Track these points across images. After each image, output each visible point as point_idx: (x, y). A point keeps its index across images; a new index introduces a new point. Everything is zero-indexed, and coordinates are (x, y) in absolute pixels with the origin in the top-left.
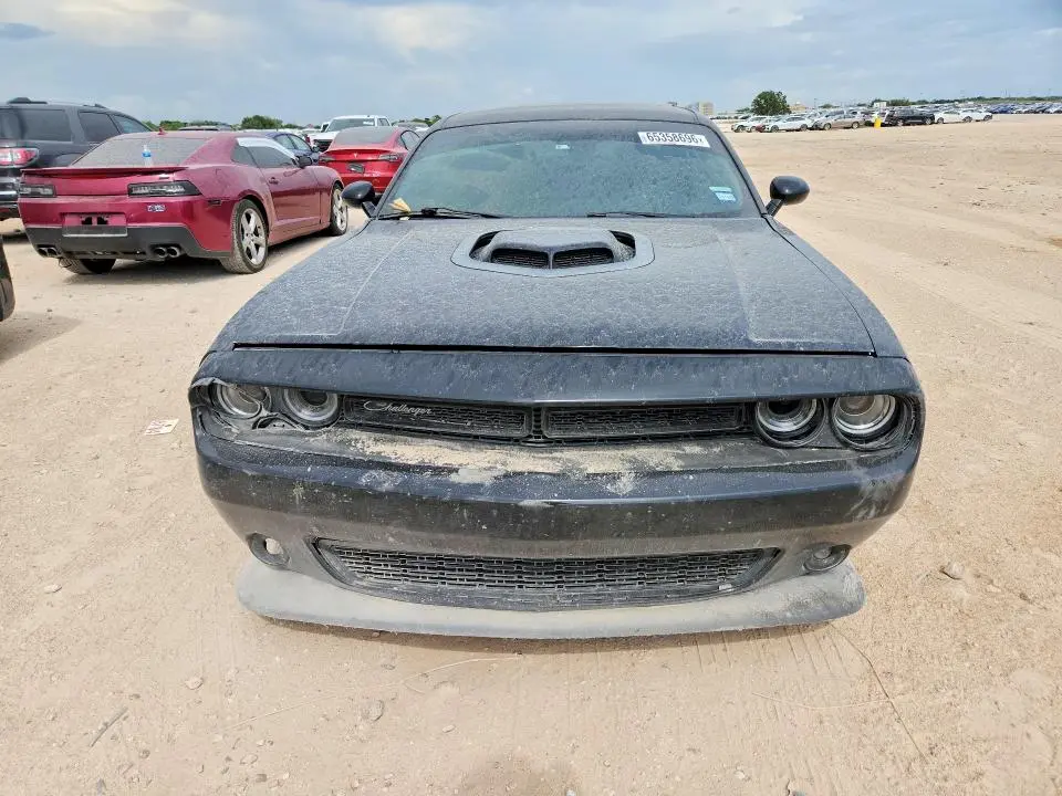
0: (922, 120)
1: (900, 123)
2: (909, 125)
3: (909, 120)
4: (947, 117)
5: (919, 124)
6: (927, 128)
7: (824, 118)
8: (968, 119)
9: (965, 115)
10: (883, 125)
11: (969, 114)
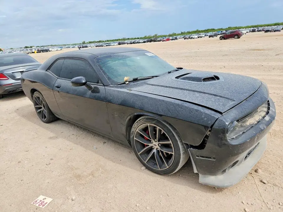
0: (47, 51)
1: (41, 52)
2: (43, 52)
3: (43, 51)
4: (53, 50)
5: (46, 52)
6: (48, 53)
7: (19, 51)
8: (57, 50)
9: (56, 49)
10: (37, 53)
11: (57, 49)
